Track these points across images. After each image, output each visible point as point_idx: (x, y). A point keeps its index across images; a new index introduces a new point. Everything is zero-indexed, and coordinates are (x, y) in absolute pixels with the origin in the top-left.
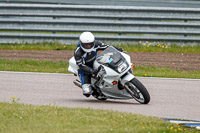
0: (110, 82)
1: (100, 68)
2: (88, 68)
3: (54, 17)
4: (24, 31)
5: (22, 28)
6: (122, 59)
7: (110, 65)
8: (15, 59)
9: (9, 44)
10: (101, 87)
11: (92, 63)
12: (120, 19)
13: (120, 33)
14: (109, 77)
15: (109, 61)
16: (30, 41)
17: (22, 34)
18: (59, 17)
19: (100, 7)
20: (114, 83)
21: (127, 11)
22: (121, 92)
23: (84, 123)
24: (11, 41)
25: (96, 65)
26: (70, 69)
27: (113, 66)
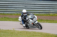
0: (31, 23)
1: (28, 20)
2: (25, 20)
3: (25, 6)
4: (16, 10)
5: (16, 9)
6: (34, 17)
7: (31, 19)
8: (14, 18)
9: (12, 14)
10: (28, 25)
11: (26, 18)
12: (44, 7)
13: (44, 11)
14: (31, 22)
15: (31, 18)
16: (18, 13)
17: (16, 11)
18: (27, 6)
19: (38, 3)
20: (32, 23)
21: (46, 4)
22: (34, 26)
23: (34, 36)
24: (13, 13)
25: (27, 19)
26: (19, 20)
27: (32, 19)
